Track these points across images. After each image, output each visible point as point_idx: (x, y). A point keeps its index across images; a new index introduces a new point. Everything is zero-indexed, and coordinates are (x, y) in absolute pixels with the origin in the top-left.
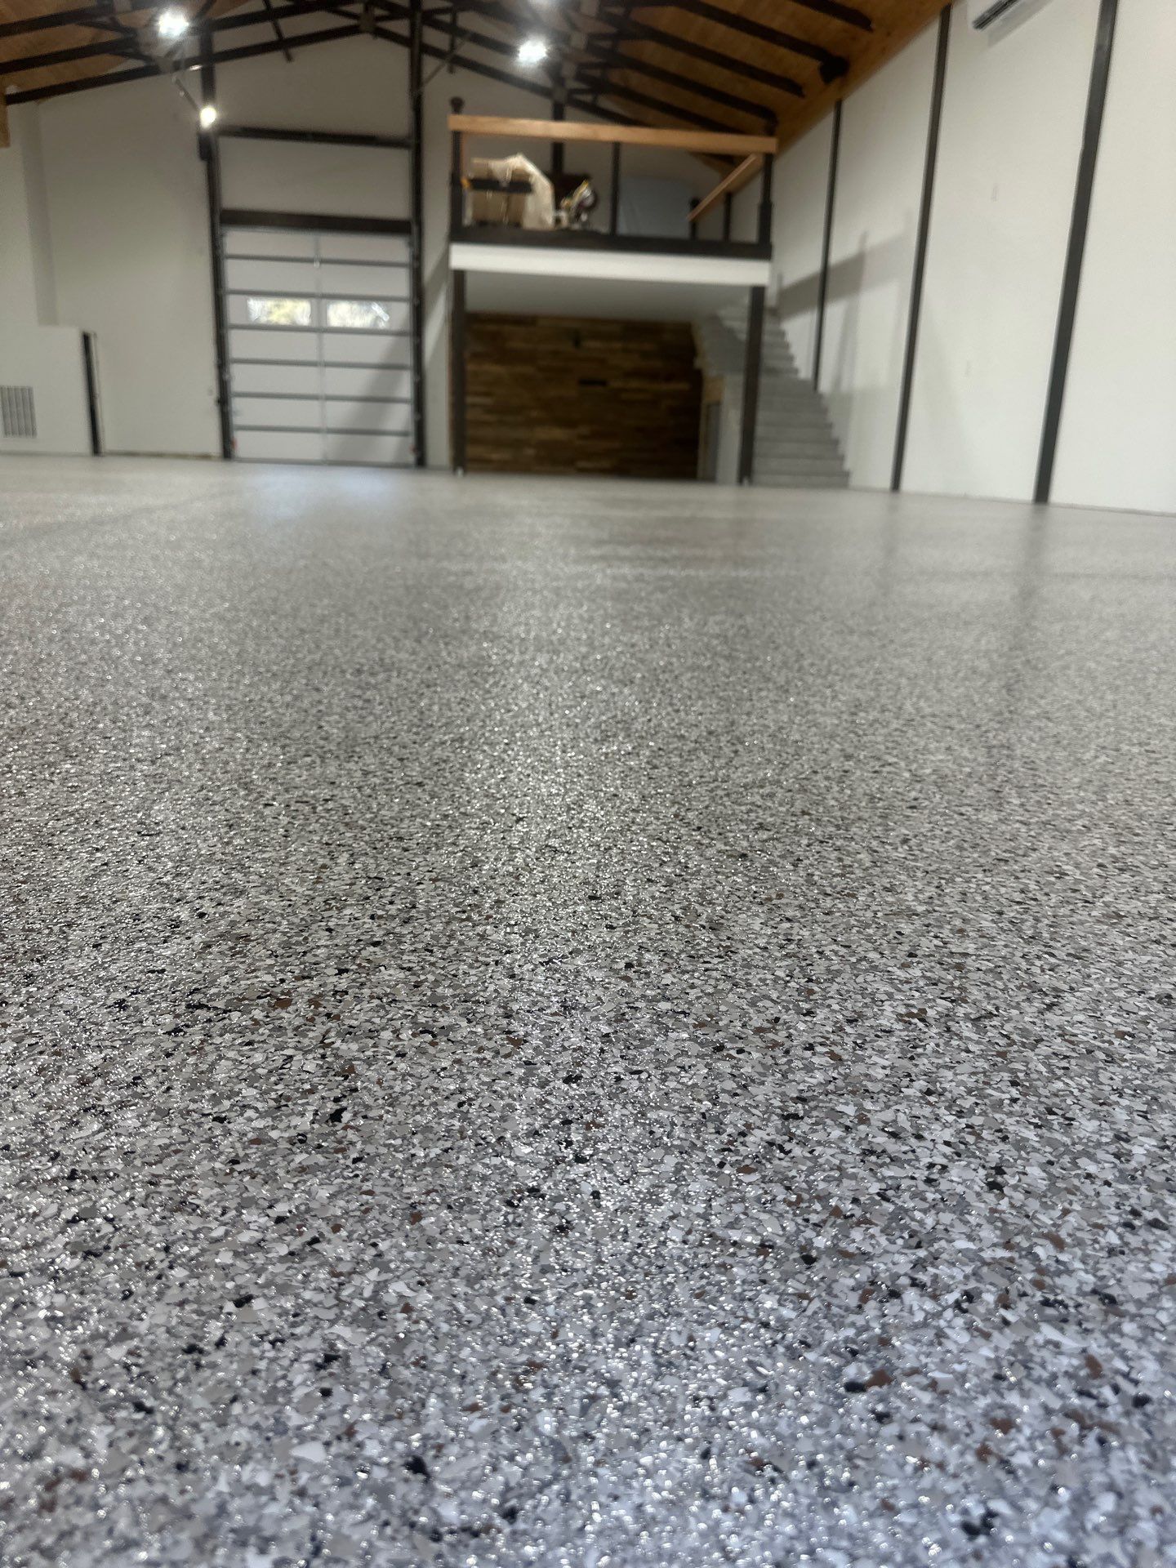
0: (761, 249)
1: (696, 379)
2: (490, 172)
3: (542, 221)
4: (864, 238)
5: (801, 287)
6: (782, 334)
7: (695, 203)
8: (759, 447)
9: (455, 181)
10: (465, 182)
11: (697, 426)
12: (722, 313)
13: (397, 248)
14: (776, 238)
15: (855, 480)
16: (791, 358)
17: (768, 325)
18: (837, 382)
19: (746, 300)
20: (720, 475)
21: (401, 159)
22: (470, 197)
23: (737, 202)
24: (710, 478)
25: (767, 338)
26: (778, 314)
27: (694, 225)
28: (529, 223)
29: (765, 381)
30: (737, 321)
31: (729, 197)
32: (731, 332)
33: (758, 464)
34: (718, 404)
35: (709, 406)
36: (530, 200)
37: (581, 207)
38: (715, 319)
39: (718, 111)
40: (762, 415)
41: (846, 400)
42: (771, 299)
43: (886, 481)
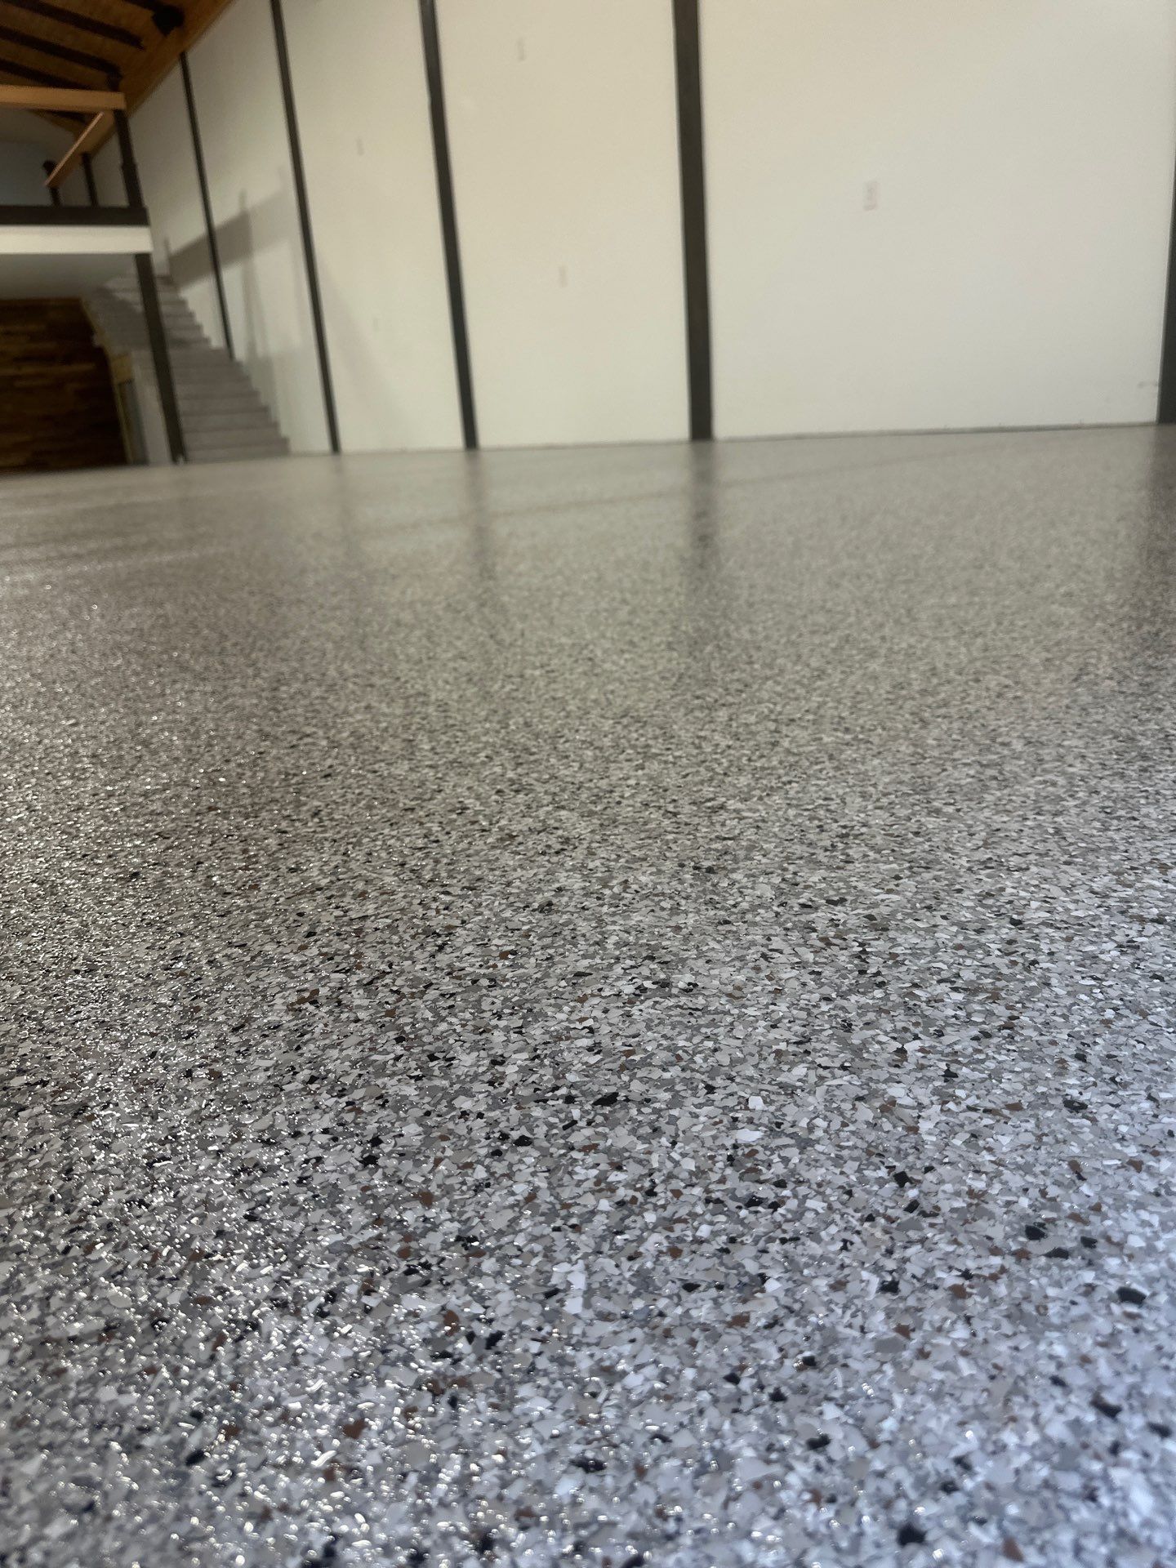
0: (134, 214)
1: (100, 358)
4: (243, 197)
5: (190, 251)
6: (183, 303)
7: (49, 166)
8: (185, 423)
11: (114, 408)
12: (111, 285)
14: (148, 200)
15: (295, 446)
16: (199, 328)
17: (163, 296)
18: (251, 347)
19: (133, 270)
20: (151, 457)
23: (97, 164)
24: (142, 461)
25: (164, 309)
26: (171, 282)
27: (54, 191)
29: (174, 354)
30: (128, 291)
31: (86, 159)
32: (124, 305)
33: (189, 439)
34: (130, 381)
35: (120, 385)
38: (105, 293)
39: (52, 65)
40: (180, 390)
41: (266, 365)
42: (159, 264)
43: (325, 444)
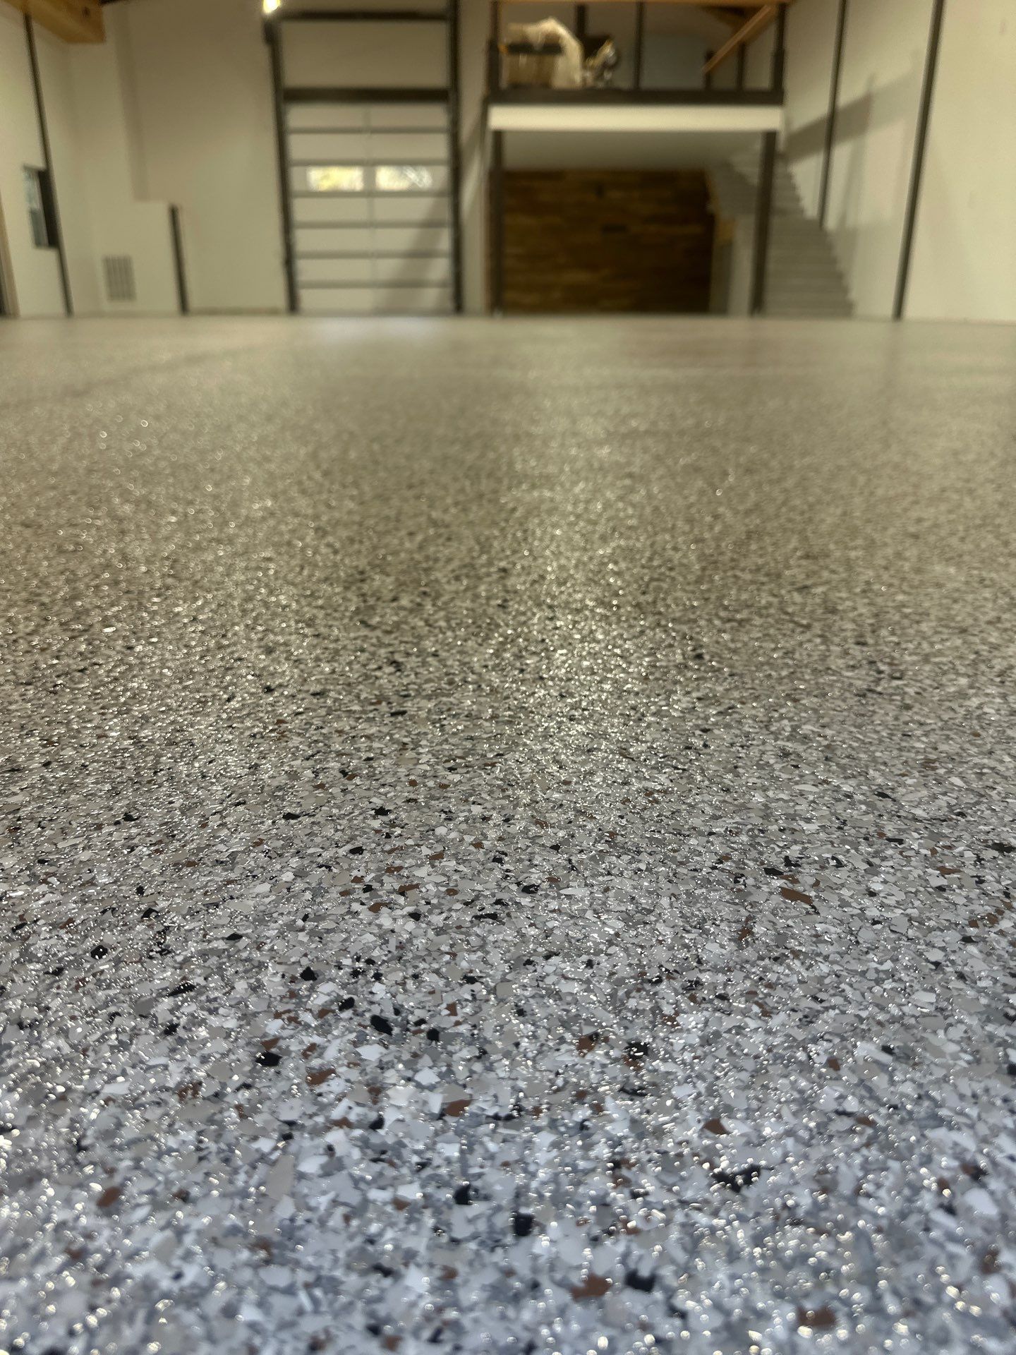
0: (774, 96)
1: (710, 222)
2: (525, 37)
3: (572, 81)
4: (872, 79)
5: (809, 131)
6: (789, 177)
7: (709, 56)
8: (771, 281)
9: (493, 47)
10: (502, 48)
11: (711, 266)
12: (734, 159)
13: (436, 115)
14: (789, 83)
15: (860, 310)
16: (797, 199)
17: (779, 169)
18: (843, 218)
19: (758, 146)
20: (732, 307)
21: (439, 32)
22: (506, 60)
23: (751, 52)
24: (723, 311)
25: (778, 182)
26: (787, 158)
27: (709, 77)
28: (559, 82)
29: (776, 222)
30: (750, 167)
31: (742, 49)
32: (741, 178)
33: (770, 297)
34: (730, 243)
35: (721, 246)
36: (560, 63)
37: (606, 66)
38: (727, 166)
40: (774, 253)
41: (850, 235)
42: (781, 145)
43: (888, 308)
